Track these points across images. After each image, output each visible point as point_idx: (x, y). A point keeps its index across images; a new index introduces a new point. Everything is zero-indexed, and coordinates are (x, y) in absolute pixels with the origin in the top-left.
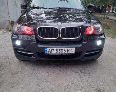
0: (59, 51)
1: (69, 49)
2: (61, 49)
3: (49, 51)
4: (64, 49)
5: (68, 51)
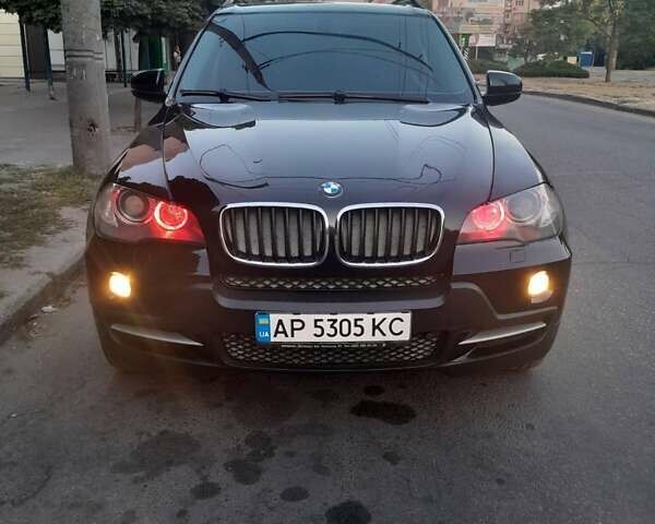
0: (332, 326)
1: (378, 317)
2: (339, 317)
3: (281, 329)
4: (356, 320)
5: (375, 327)
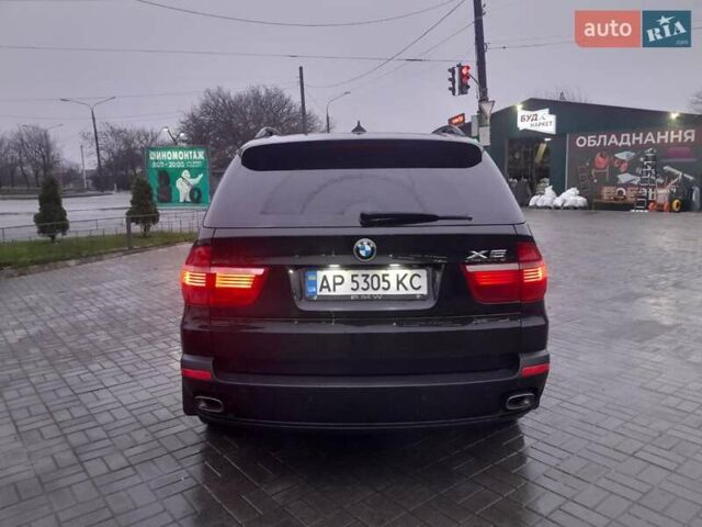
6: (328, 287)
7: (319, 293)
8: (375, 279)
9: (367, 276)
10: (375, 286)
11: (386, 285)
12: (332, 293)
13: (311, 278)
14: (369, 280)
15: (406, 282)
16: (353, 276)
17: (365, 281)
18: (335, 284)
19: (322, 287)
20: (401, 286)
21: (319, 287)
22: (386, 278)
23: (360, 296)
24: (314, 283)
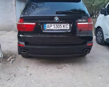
6: (49, 27)
7: (47, 28)
8: (59, 26)
9: (57, 25)
10: (59, 27)
11: (61, 27)
12: (50, 28)
13: (45, 25)
14: (57, 26)
15: (65, 26)
16: (54, 25)
17: (56, 26)
18: (50, 27)
19: (48, 27)
20: (64, 27)
21: (47, 27)
22: (61, 25)
23: (55, 29)
24: (46, 26)
